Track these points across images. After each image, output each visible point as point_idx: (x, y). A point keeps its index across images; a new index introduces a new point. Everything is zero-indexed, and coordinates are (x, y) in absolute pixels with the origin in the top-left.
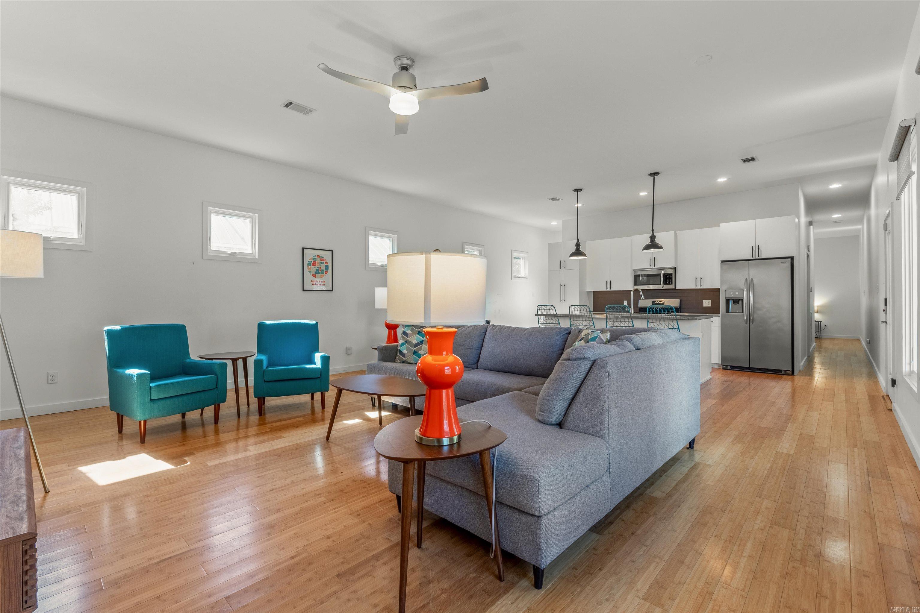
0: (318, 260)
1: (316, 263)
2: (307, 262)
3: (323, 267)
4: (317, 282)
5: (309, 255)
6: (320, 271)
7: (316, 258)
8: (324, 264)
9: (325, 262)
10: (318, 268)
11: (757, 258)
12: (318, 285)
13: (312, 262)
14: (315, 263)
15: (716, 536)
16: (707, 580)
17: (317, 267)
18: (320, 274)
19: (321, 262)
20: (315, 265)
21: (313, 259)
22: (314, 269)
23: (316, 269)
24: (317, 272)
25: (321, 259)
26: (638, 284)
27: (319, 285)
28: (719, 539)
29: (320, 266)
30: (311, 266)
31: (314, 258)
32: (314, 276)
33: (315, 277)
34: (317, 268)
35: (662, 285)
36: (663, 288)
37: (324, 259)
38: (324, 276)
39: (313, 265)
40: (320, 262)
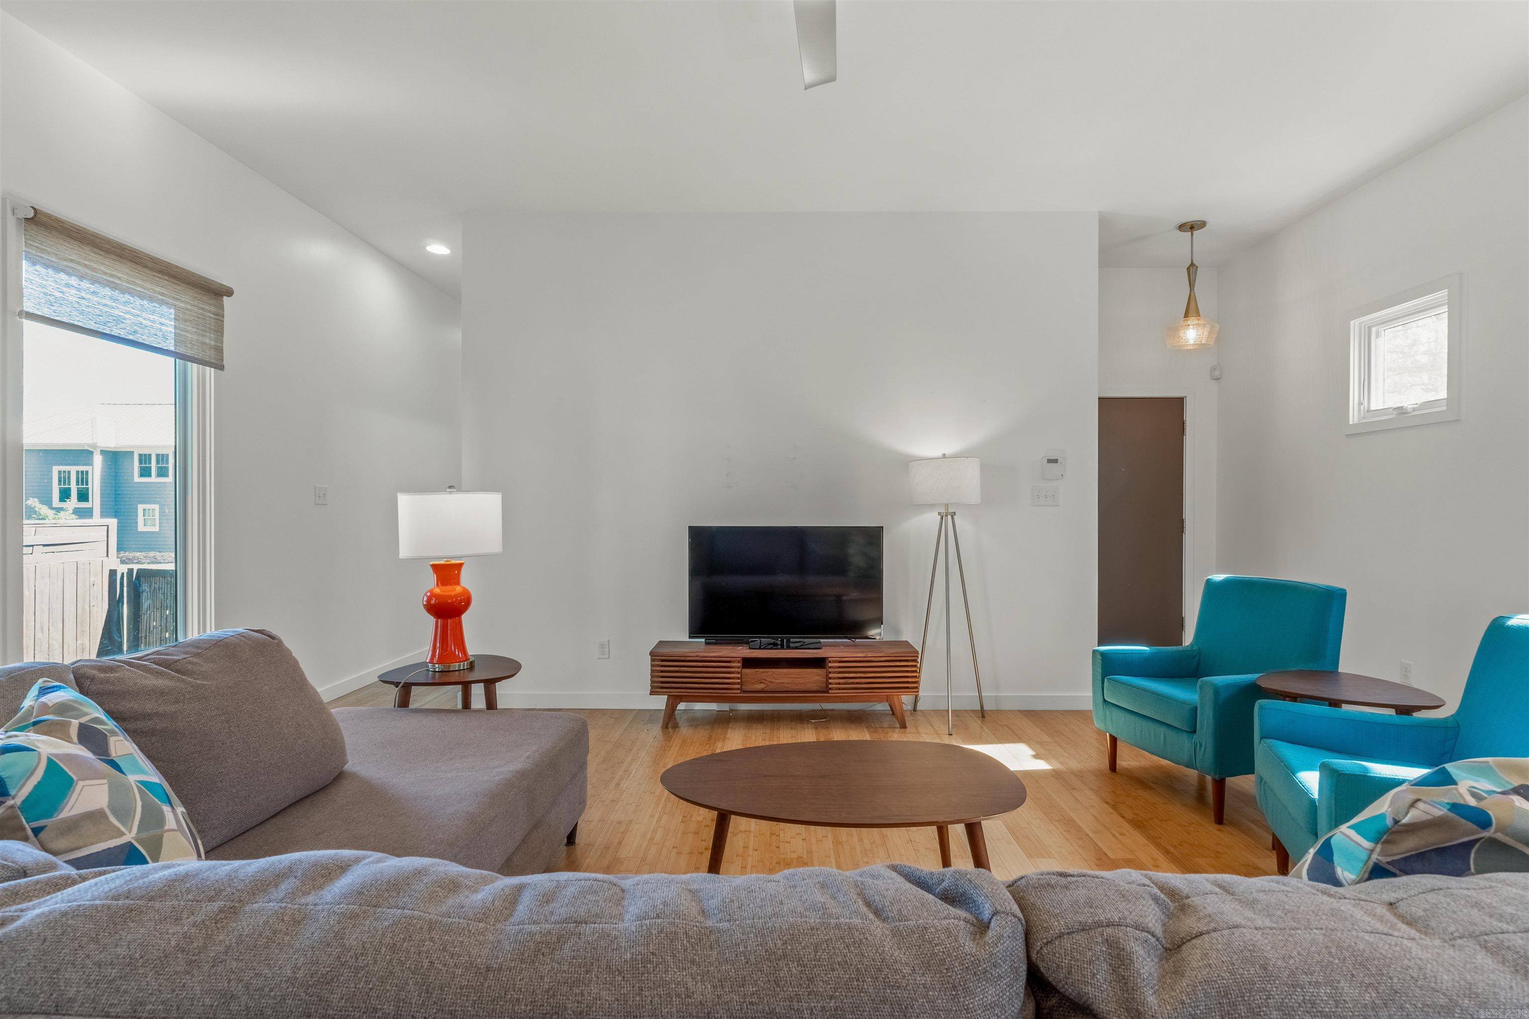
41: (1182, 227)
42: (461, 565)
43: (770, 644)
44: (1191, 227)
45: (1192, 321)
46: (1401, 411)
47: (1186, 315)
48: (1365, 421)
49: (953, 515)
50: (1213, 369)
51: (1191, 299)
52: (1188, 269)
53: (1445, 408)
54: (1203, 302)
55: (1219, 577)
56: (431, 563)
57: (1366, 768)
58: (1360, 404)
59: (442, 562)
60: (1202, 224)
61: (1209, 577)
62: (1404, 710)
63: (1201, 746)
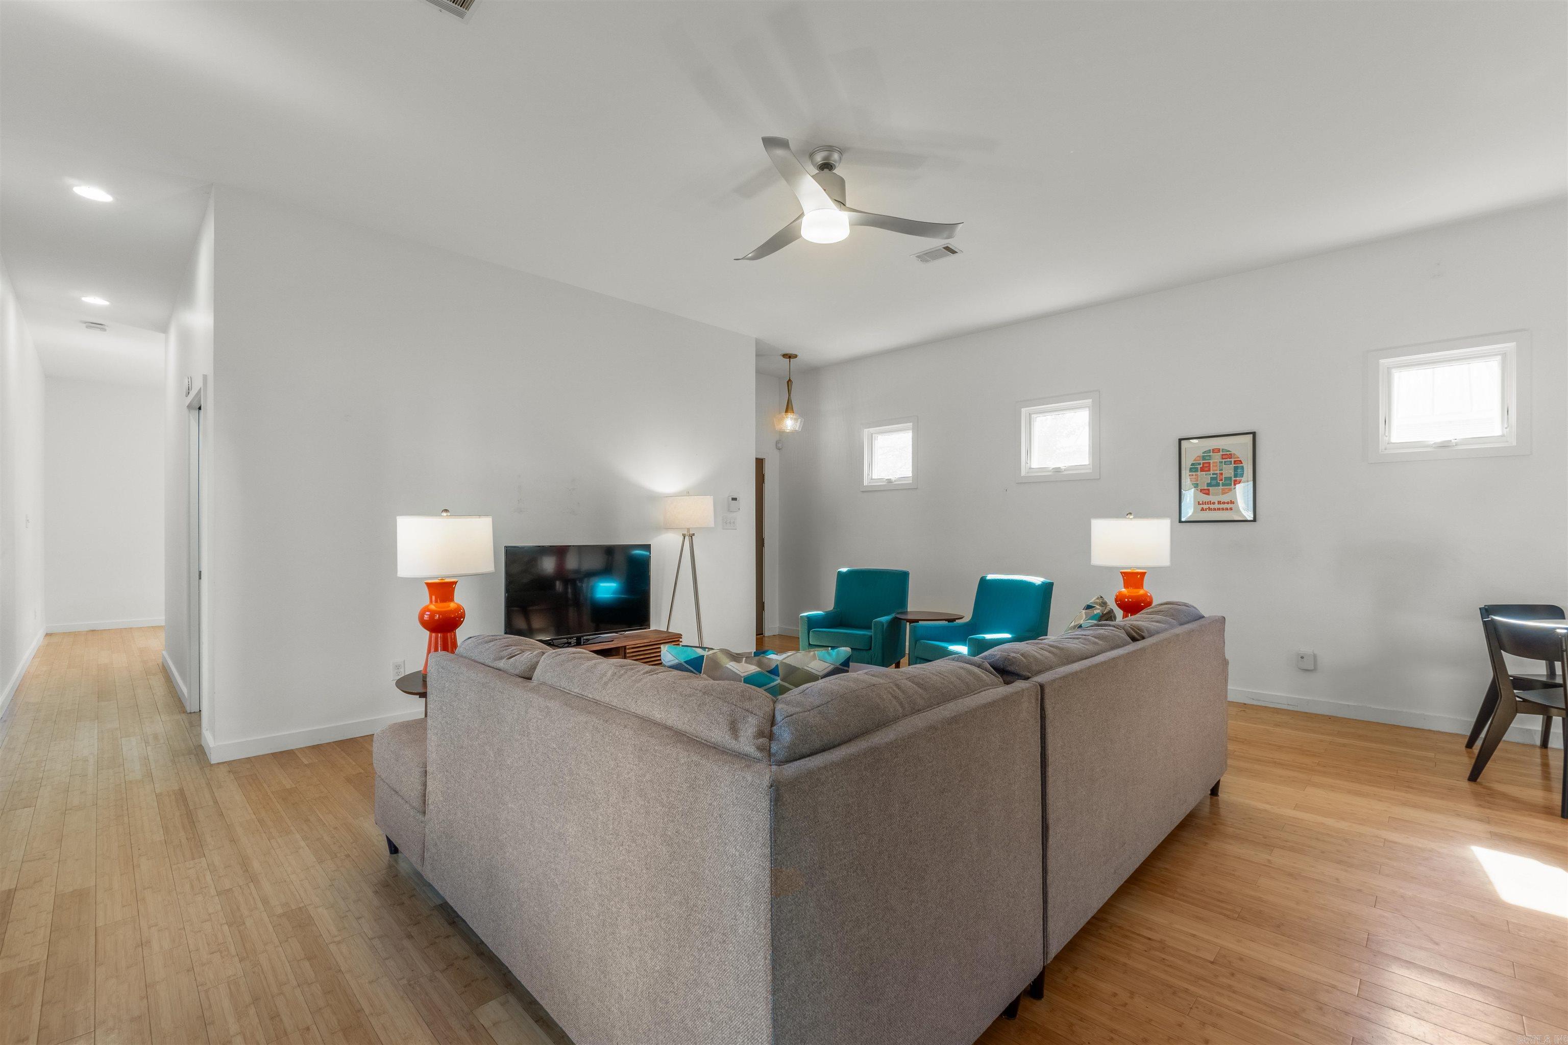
0: (1217, 458)
1: (1209, 466)
2: (1189, 466)
3: (1228, 471)
4: (1214, 503)
5: (1193, 450)
6: (1222, 480)
7: (1210, 456)
8: (1231, 464)
9: (1233, 460)
10: (1216, 474)
12: (1215, 509)
13: (1199, 464)
14: (1207, 465)
15: (308, 1029)
16: (260, 967)
17: (1212, 472)
18: (1221, 487)
19: (1224, 460)
20: (1206, 469)
21: (1204, 458)
22: (1205, 478)
23: (1211, 478)
24: (1214, 482)
25: (1222, 455)
27: (1219, 509)
28: (298, 1028)
29: (1222, 470)
30: (1199, 473)
31: (1206, 455)
32: (1206, 492)
33: (1208, 494)
34: (1213, 474)
37: (1231, 454)
38: (1230, 490)
39: (1202, 470)
40: (1222, 462)
41: (785, 356)
42: (455, 583)
43: (565, 643)
44: (789, 356)
45: (790, 415)
46: (889, 481)
47: (787, 411)
48: (870, 484)
49: (691, 536)
50: (777, 443)
51: (789, 402)
52: (788, 382)
53: (911, 482)
54: (795, 404)
55: (844, 570)
56: (426, 581)
57: (984, 637)
58: (868, 475)
59: (437, 581)
60: (796, 356)
61: (839, 570)
62: (950, 621)
63: (875, 655)
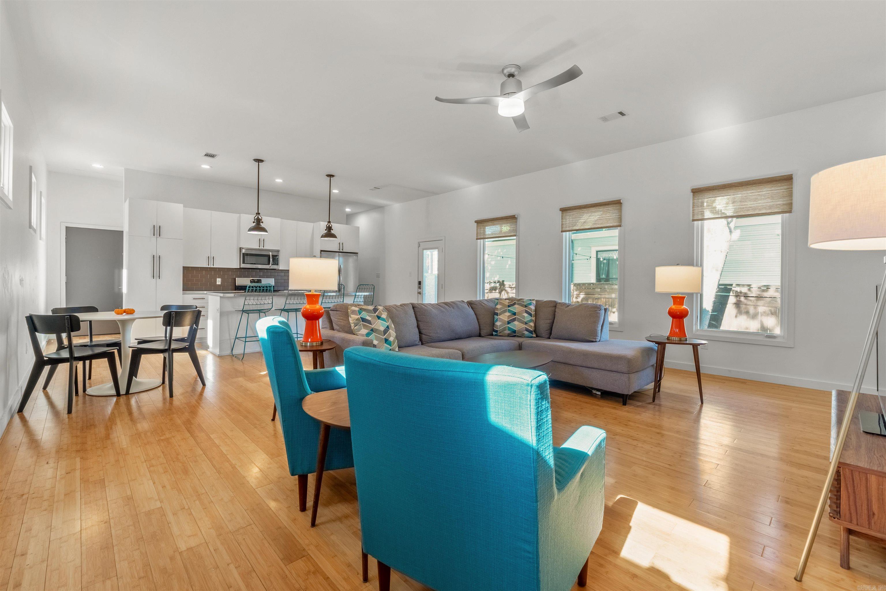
11: (341, 251)
26: (246, 262)
35: (270, 265)
36: (270, 268)
